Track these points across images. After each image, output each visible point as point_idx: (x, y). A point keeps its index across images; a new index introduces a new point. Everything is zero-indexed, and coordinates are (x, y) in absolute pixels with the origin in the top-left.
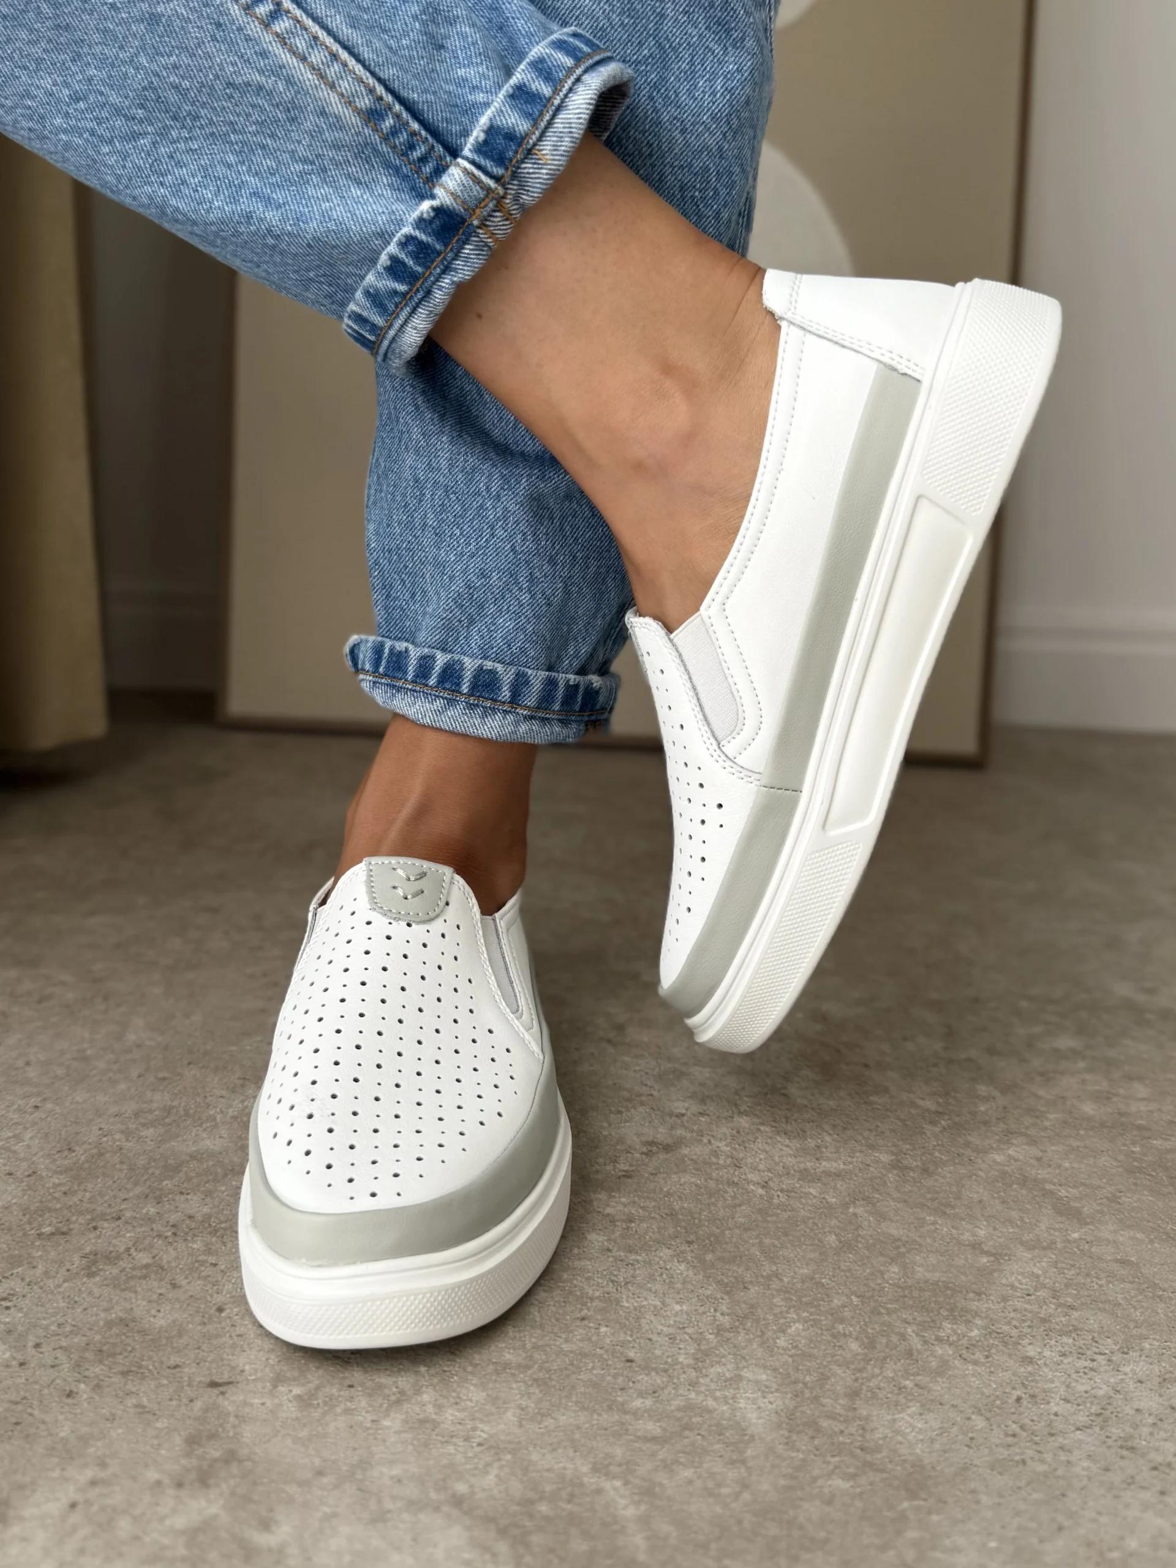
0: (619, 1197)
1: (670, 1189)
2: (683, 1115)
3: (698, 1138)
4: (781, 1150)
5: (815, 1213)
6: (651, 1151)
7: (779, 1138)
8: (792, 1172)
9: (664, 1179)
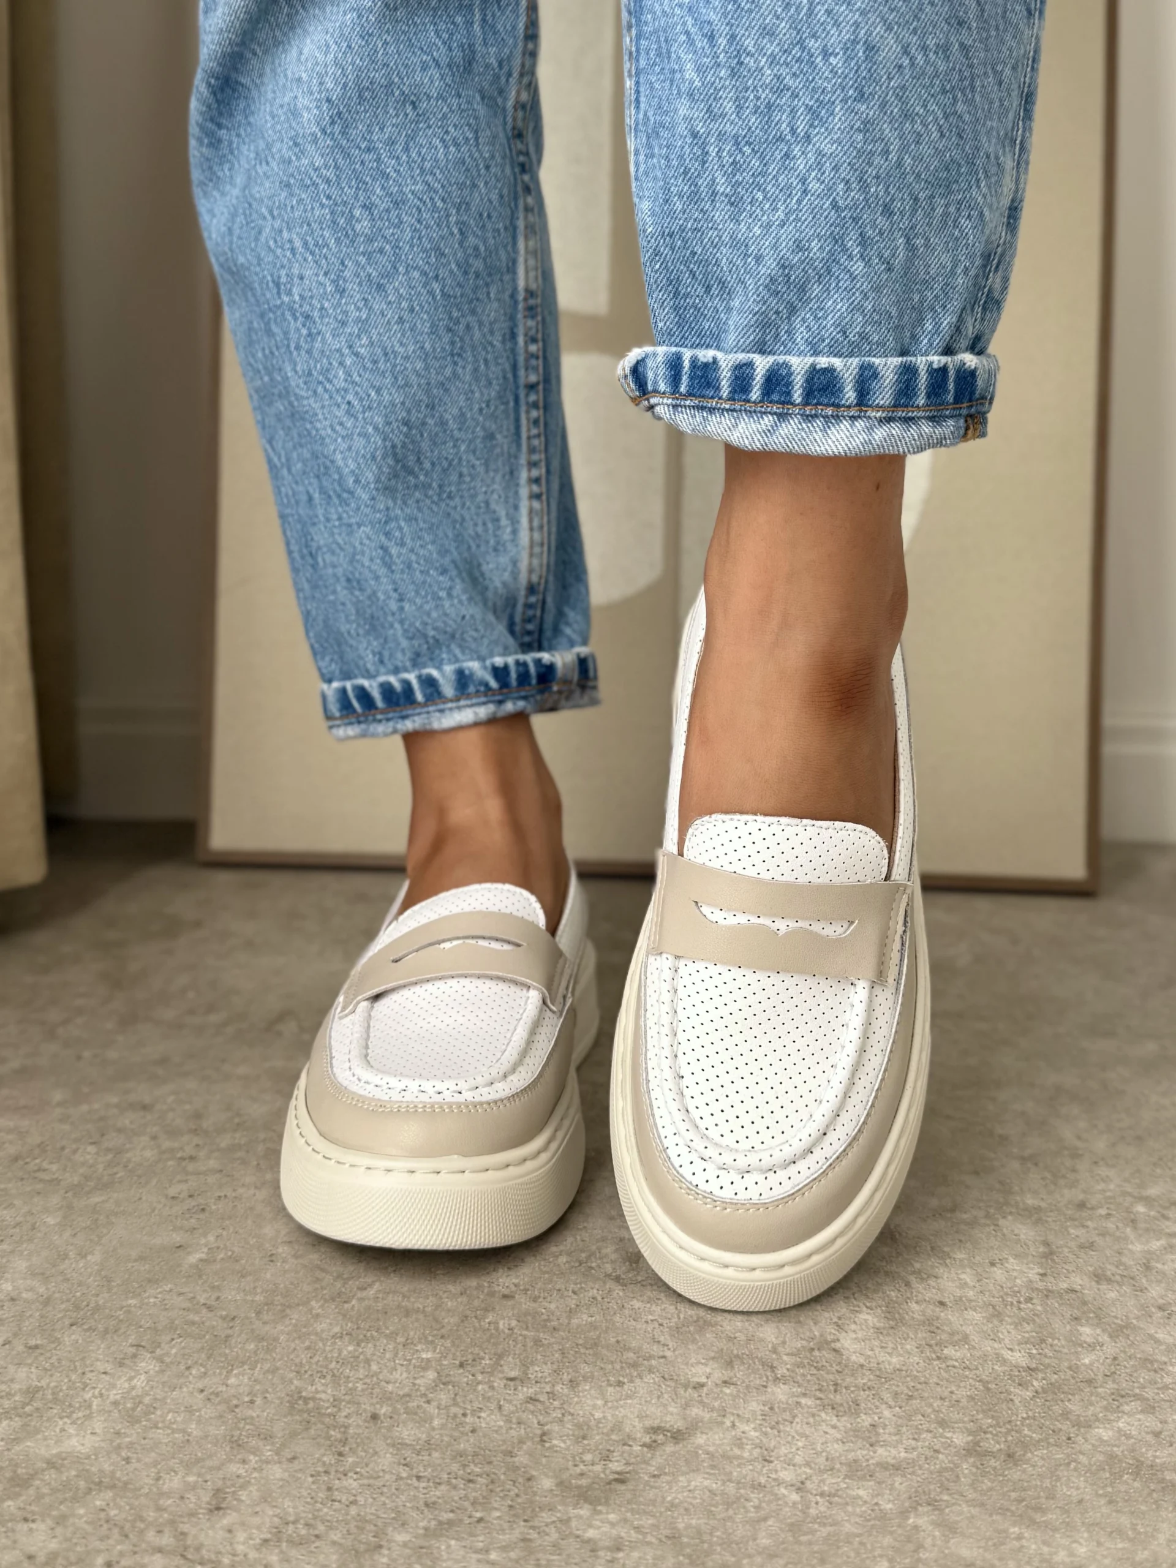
0: (607, 1513)
1: (676, 1498)
2: (702, 1385)
3: (719, 1419)
4: (826, 1433)
5: (864, 1526)
6: (655, 1441)
7: (823, 1415)
8: (838, 1466)
9: (668, 1483)
